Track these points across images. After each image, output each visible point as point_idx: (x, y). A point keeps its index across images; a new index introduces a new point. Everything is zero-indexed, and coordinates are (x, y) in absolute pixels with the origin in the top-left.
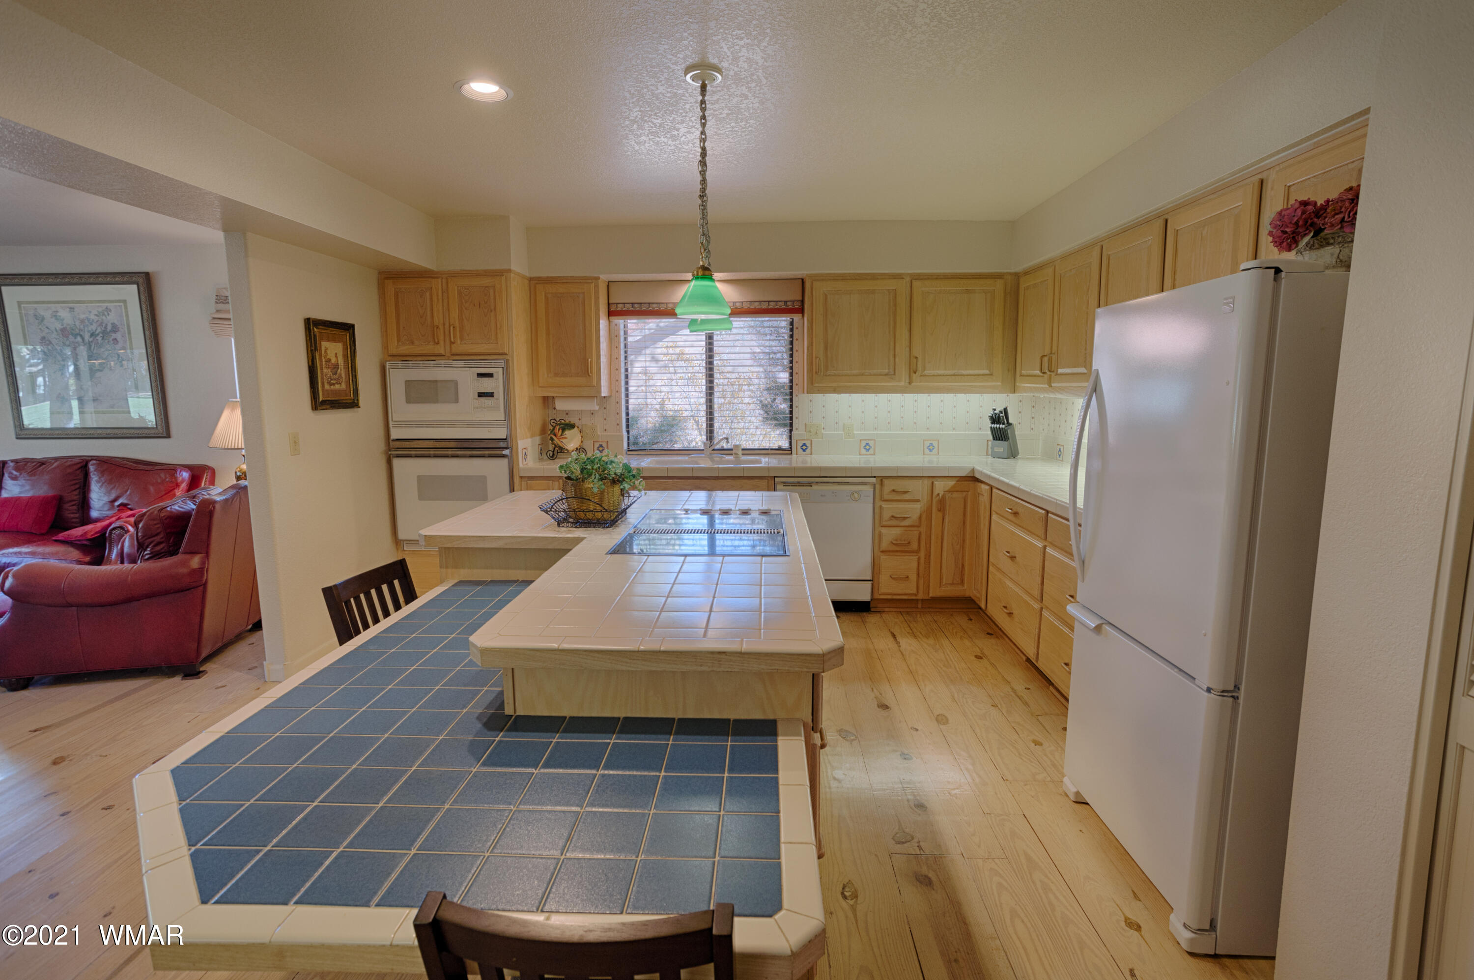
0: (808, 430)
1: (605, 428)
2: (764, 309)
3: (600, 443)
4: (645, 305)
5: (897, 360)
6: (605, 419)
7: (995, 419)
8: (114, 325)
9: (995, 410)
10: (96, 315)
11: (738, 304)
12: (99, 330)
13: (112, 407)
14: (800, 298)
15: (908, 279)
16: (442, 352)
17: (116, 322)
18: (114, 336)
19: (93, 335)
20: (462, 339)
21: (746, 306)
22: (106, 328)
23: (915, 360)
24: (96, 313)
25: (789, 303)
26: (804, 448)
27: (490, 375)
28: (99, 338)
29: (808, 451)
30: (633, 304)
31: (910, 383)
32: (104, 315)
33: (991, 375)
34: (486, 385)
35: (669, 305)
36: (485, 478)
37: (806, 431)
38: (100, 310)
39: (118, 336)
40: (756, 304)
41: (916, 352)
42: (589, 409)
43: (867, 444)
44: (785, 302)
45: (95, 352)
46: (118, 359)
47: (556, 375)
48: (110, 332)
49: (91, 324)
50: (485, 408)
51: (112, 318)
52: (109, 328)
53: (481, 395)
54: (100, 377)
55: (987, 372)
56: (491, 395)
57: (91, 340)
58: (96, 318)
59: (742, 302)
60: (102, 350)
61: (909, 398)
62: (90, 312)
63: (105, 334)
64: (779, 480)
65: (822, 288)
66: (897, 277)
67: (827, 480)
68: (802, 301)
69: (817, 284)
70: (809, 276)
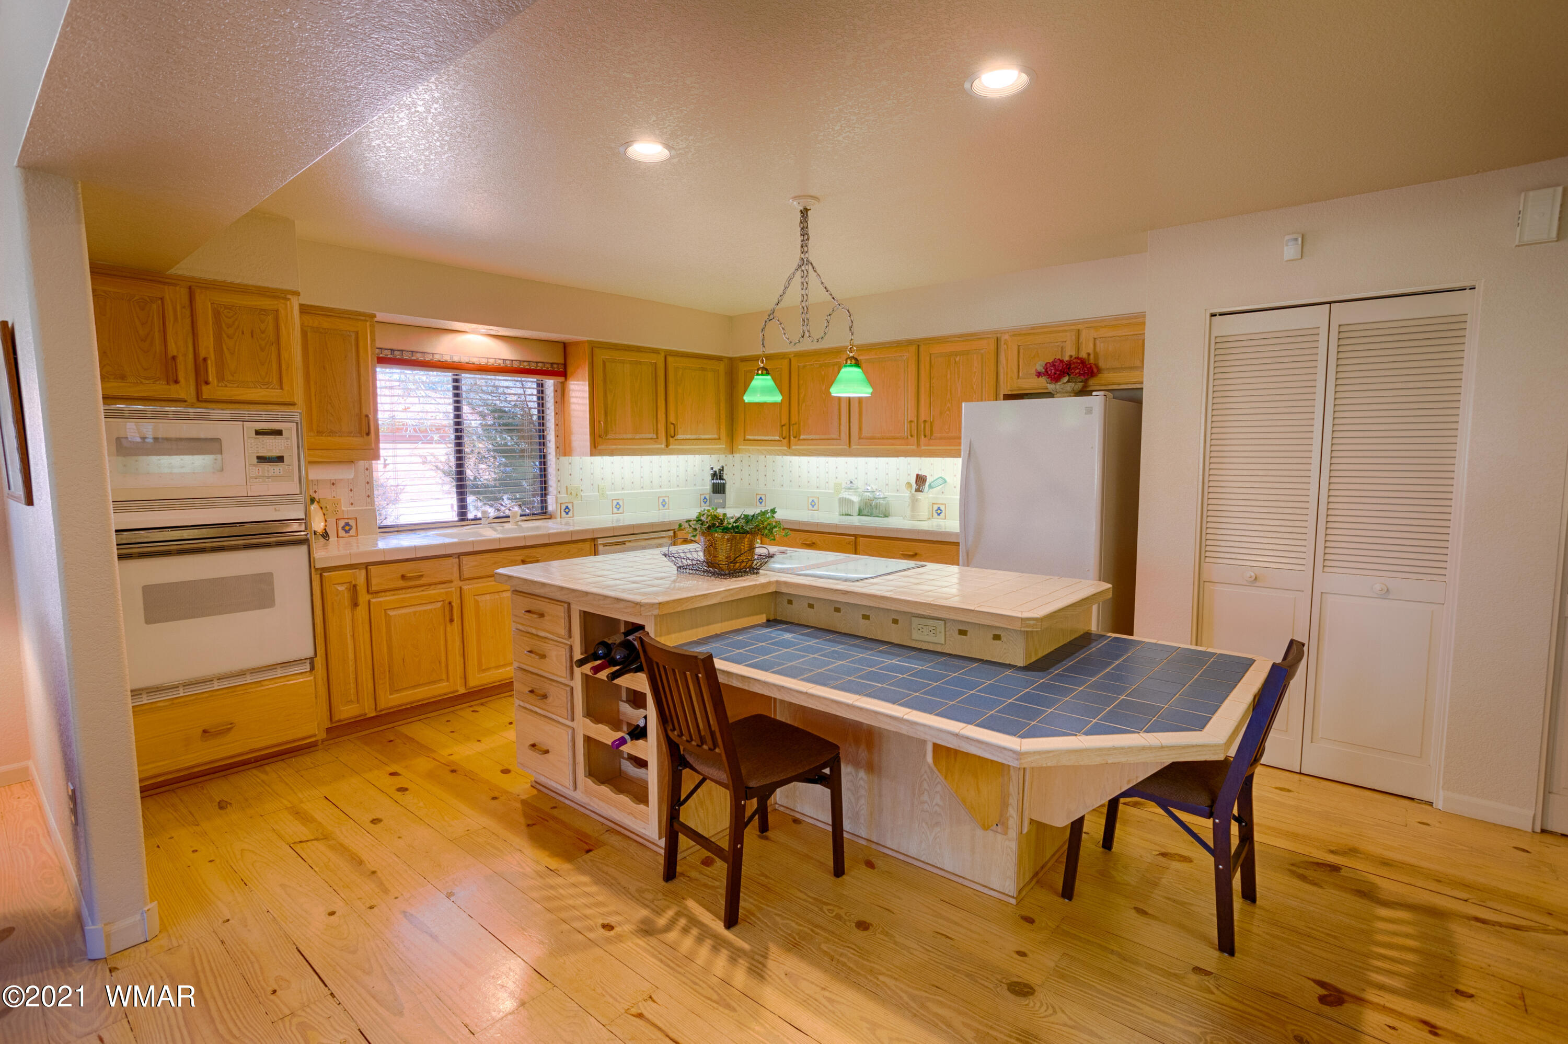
0: (569, 493)
1: (352, 501)
2: (533, 370)
3: (347, 521)
4: (407, 353)
5: (659, 425)
6: (351, 490)
7: (714, 475)
9: (712, 468)
11: (508, 362)
14: (563, 362)
15: (663, 354)
16: (183, 395)
20: (221, 378)
21: (516, 365)
23: (672, 426)
25: (555, 366)
26: (567, 510)
27: (279, 433)
29: (570, 514)
30: (392, 351)
31: (667, 446)
33: (719, 439)
34: (271, 446)
35: (435, 356)
36: (271, 574)
37: (567, 494)
40: (525, 364)
41: (672, 419)
42: (328, 478)
43: (618, 503)
44: (552, 364)
47: (320, 433)
50: (268, 478)
53: (261, 459)
55: (716, 436)
56: (280, 459)
59: (512, 360)
61: (664, 458)
64: (600, 541)
65: (601, 355)
66: (656, 351)
67: (638, 537)
68: (565, 365)
69: (597, 351)
70: (590, 342)
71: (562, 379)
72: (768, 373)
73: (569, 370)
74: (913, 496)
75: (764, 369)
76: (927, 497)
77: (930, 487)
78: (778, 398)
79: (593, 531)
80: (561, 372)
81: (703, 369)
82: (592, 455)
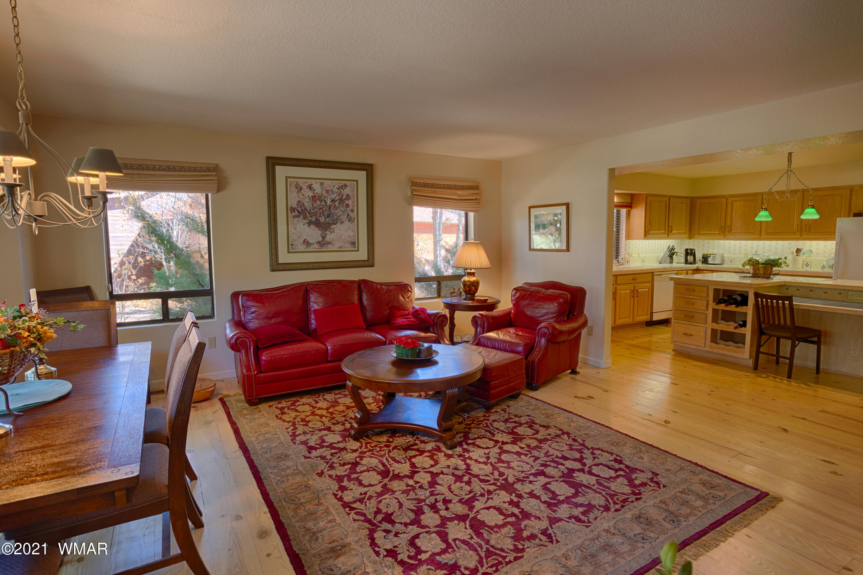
5: (666, 227)
8: (348, 195)
10: (338, 188)
12: (337, 198)
13: (341, 247)
15: (669, 197)
17: (349, 193)
18: (347, 202)
19: (333, 201)
22: (342, 196)
24: (338, 187)
25: (627, 204)
26: (627, 261)
28: (337, 203)
29: (629, 263)
31: (669, 236)
32: (342, 188)
33: (686, 233)
37: (628, 255)
38: (341, 185)
39: (350, 202)
41: (670, 225)
44: (625, 203)
45: (333, 212)
46: (348, 217)
48: (345, 199)
49: (333, 194)
51: (347, 191)
52: (344, 197)
54: (334, 229)
57: (331, 204)
58: (337, 191)
60: (338, 211)
62: (334, 186)
63: (341, 201)
64: (655, 273)
65: (650, 199)
66: (666, 196)
67: (667, 273)
68: (631, 203)
69: (648, 197)
70: (646, 194)
71: (629, 209)
72: (767, 210)
73: (633, 205)
74: (794, 258)
75: (765, 209)
76: (801, 258)
77: (803, 254)
78: (770, 219)
79: (653, 269)
80: (629, 206)
81: (682, 203)
82: (644, 239)
